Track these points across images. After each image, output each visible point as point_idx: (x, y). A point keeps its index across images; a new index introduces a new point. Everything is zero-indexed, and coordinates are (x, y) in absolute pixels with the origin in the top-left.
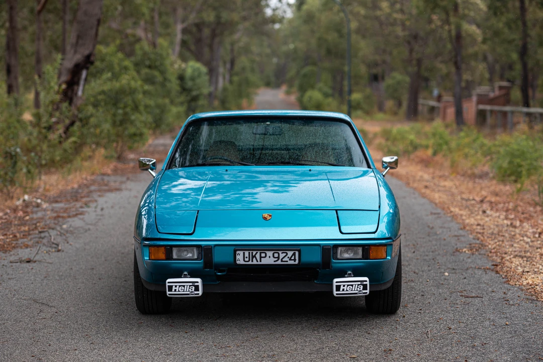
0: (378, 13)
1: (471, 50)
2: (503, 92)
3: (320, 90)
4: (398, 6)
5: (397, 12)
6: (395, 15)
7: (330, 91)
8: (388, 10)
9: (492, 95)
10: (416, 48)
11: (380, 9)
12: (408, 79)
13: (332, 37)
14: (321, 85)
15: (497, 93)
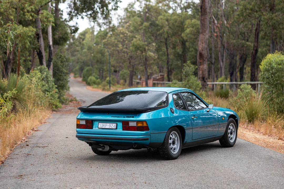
0: (118, 49)
1: (151, 62)
2: (162, 77)
3: (94, 76)
4: (125, 46)
5: (125, 48)
6: (124, 50)
7: (98, 77)
8: (121, 48)
9: (158, 78)
10: (132, 61)
11: (119, 47)
12: (129, 72)
13: (99, 56)
14: (94, 74)
15: (160, 77)
